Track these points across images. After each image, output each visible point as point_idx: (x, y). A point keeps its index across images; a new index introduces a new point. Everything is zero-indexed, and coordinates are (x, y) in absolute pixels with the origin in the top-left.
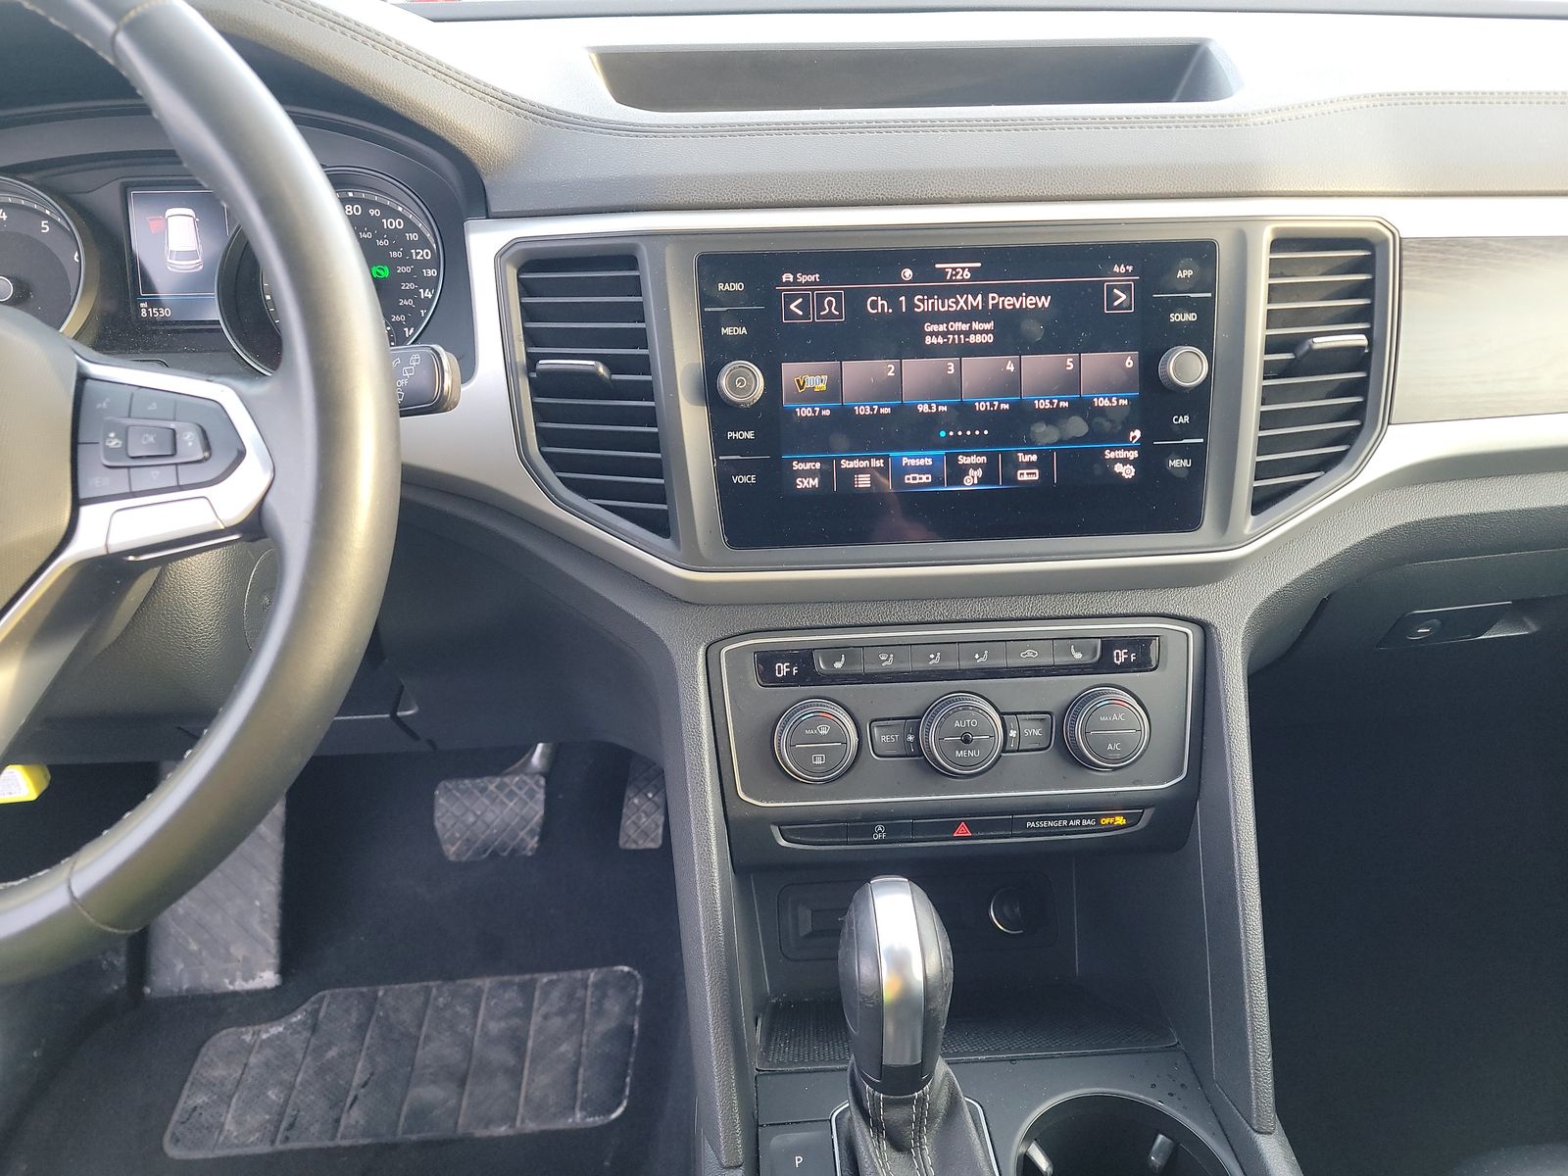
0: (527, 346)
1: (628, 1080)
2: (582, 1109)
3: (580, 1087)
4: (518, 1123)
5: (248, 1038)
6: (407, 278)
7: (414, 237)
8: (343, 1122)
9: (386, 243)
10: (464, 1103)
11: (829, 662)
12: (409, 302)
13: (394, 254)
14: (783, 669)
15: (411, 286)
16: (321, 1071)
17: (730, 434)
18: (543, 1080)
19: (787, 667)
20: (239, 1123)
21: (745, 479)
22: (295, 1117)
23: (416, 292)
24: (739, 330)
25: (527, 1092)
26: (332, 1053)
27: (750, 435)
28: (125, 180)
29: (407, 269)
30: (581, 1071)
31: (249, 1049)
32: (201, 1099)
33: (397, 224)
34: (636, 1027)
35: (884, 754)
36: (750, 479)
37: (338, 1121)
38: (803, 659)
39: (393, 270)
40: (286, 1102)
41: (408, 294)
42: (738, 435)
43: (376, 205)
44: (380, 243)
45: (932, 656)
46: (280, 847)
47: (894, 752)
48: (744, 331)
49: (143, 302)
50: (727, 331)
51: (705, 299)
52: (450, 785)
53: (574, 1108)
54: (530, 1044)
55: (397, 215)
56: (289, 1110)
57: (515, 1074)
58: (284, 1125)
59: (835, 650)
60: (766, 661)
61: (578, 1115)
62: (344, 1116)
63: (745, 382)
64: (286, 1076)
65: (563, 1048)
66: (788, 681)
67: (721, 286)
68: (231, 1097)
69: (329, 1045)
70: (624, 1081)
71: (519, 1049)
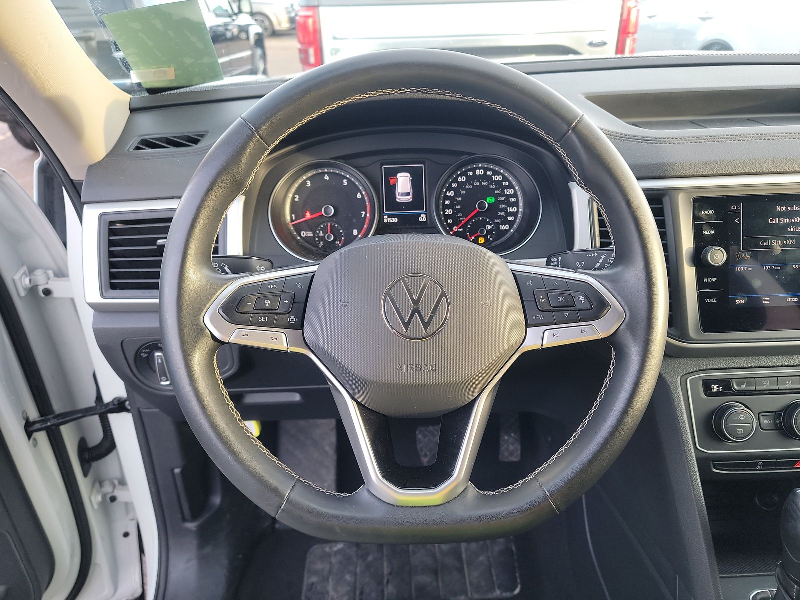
0: (601, 239)
1: (518, 575)
2: (499, 588)
3: (495, 578)
4: (469, 594)
5: (328, 550)
6: (502, 202)
7: (506, 184)
8: (386, 593)
9: (494, 187)
10: (441, 584)
11: (739, 385)
12: (503, 214)
13: (497, 192)
14: (715, 388)
15: (504, 206)
16: (368, 567)
17: (705, 280)
18: (476, 574)
19: (717, 387)
20: (336, 590)
21: (711, 301)
22: (362, 589)
23: (506, 209)
24: (711, 232)
25: (469, 579)
26: (370, 558)
27: (714, 280)
28: (383, 161)
29: (503, 199)
30: (493, 570)
31: (330, 555)
32: (314, 579)
33: (500, 178)
34: (514, 549)
35: (765, 429)
36: (714, 300)
37: (383, 592)
38: (726, 384)
39: (497, 199)
40: (356, 580)
41: (502, 210)
42: (709, 280)
43: (490, 170)
44: (491, 187)
45: (788, 382)
46: (335, 457)
47: (770, 428)
48: (714, 232)
49: (386, 215)
50: (705, 232)
51: (696, 218)
52: (423, 429)
53: (494, 589)
54: (464, 556)
55: (499, 174)
56: (358, 585)
57: (461, 570)
58: (358, 593)
59: (741, 380)
60: (707, 385)
61: (498, 592)
62: (385, 590)
63: (718, 257)
64: (352, 569)
65: (482, 558)
66: (718, 394)
67: (703, 212)
68: (328, 578)
69: (368, 555)
70: (516, 576)
71: (460, 559)
